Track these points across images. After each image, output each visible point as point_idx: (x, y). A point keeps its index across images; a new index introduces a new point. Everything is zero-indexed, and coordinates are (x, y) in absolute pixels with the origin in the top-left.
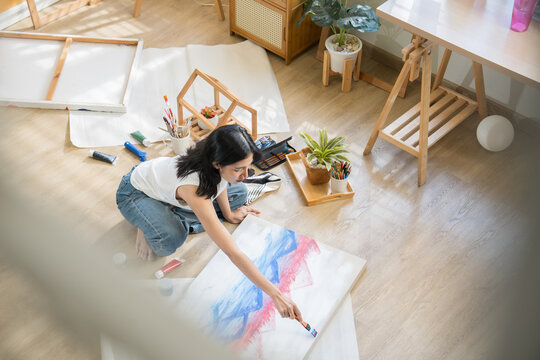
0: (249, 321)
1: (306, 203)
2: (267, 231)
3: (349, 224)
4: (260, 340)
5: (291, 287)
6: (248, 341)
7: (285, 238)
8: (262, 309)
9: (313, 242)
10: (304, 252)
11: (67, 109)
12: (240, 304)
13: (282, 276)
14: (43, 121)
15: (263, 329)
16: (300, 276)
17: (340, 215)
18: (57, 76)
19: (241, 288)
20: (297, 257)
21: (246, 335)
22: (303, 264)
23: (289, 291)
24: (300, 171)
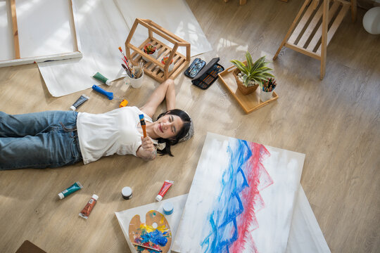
0: (238, 225)
1: (244, 113)
2: (226, 144)
3: (280, 124)
4: (251, 238)
5: (259, 188)
6: (242, 241)
7: (241, 148)
8: (244, 212)
9: (262, 146)
10: (258, 157)
11: (35, 63)
12: (227, 211)
13: (250, 180)
14: (20, 77)
15: (250, 228)
16: (262, 178)
17: (272, 117)
18: (16, 34)
19: (223, 198)
20: (255, 163)
21: (239, 236)
22: (261, 167)
23: (258, 193)
24: (231, 85)
